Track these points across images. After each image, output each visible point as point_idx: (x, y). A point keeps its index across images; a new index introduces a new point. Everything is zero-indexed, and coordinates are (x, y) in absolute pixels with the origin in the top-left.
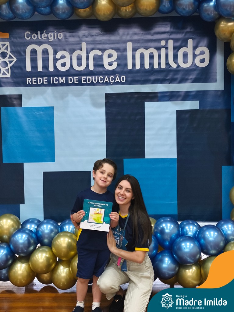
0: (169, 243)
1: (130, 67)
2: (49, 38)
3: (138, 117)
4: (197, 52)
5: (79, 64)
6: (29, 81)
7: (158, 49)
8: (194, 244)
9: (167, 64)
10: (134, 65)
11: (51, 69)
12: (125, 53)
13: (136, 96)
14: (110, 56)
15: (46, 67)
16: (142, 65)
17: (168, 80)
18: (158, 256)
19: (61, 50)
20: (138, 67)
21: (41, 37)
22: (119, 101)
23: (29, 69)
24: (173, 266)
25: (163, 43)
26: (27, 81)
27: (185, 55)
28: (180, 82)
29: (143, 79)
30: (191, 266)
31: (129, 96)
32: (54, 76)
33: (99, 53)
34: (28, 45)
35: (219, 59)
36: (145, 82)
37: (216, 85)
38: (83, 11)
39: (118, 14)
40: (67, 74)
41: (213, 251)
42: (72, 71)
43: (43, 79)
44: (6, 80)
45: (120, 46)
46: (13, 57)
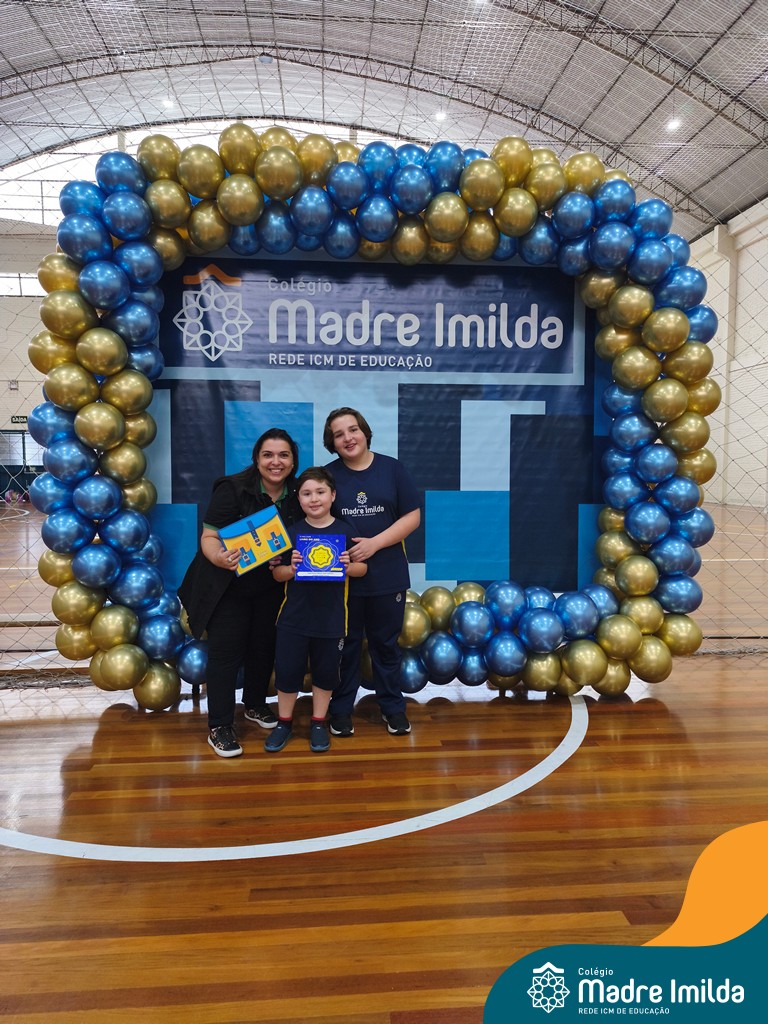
0: (511, 619)
1: (439, 343)
2: (310, 290)
3: (450, 424)
4: (545, 325)
5: (358, 336)
6: (274, 359)
7: (485, 317)
8: (555, 619)
9: (498, 340)
10: (446, 340)
11: (311, 340)
12: (432, 321)
13: (448, 390)
14: (408, 324)
15: (302, 336)
16: (459, 340)
17: (499, 366)
18: (494, 640)
19: (327, 311)
20: (452, 343)
21: (295, 287)
22: (421, 397)
23: (273, 339)
24: (519, 655)
25: (492, 308)
26: (271, 359)
27: (526, 327)
28: (517, 371)
29: (459, 363)
30: (546, 655)
31: (437, 390)
32: (314, 353)
33: (391, 318)
34: (273, 300)
35: (578, 337)
36: (462, 368)
37: (572, 377)
38: (376, 246)
39: (427, 257)
40: (337, 350)
41: (580, 632)
42: (346, 347)
43: (296, 357)
44: (236, 356)
45: (423, 308)
46: (248, 318)
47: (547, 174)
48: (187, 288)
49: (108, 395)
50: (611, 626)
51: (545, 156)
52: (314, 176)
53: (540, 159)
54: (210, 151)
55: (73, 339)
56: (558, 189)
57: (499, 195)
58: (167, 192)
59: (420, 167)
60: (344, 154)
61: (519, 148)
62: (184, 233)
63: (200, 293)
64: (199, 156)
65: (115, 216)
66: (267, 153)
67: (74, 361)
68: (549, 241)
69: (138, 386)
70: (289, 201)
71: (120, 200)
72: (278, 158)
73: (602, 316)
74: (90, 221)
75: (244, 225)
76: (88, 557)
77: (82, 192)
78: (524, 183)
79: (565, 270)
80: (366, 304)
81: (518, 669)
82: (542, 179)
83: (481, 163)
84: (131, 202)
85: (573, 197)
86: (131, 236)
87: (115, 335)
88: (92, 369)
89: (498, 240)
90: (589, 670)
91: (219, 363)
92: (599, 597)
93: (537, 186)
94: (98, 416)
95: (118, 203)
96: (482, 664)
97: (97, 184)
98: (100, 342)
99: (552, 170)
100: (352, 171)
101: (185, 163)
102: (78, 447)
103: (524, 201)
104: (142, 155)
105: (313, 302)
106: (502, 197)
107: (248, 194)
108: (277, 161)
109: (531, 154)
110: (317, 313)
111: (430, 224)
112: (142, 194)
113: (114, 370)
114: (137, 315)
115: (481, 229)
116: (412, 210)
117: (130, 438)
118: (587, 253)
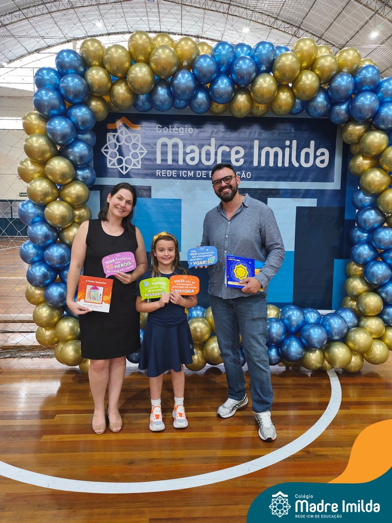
0: (295, 328)
1: (255, 164)
2: (180, 132)
4: (318, 153)
5: (208, 159)
6: (159, 173)
7: (283, 149)
8: (322, 330)
9: (290, 163)
10: (259, 162)
11: (181, 162)
12: (252, 150)
13: (260, 192)
14: (237, 152)
15: (175, 160)
16: (267, 162)
17: (290, 178)
18: (286, 341)
19: (190, 145)
20: (263, 164)
21: (172, 131)
23: (159, 162)
24: (300, 350)
25: (288, 143)
26: (157, 173)
27: (307, 154)
28: (300, 181)
29: (267, 176)
30: (316, 350)
31: (253, 192)
32: (183, 169)
33: (227, 149)
34: (159, 138)
35: (338, 161)
36: (268, 179)
37: (334, 185)
38: (221, 107)
39: (251, 113)
40: (195, 168)
41: (336, 338)
42: (201, 166)
43: (172, 172)
44: (137, 171)
45: (247, 143)
46: (144, 149)
47: (326, 61)
48: (109, 131)
49: (64, 196)
50: (354, 334)
51: (324, 50)
52: (185, 64)
53: (321, 52)
54: (123, 48)
55: (44, 163)
56: (332, 70)
57: (297, 74)
58: (97, 74)
59: (248, 57)
60: (203, 49)
61: (309, 45)
62: (107, 98)
63: (117, 134)
64: (116, 51)
65: (67, 89)
66: (157, 49)
67: (44, 176)
68: (325, 103)
69: (81, 191)
70: (169, 80)
71: (70, 79)
72: (164, 52)
73: (354, 149)
74: (52, 92)
75: (143, 94)
76: (53, 290)
77: (48, 74)
78: (311, 67)
79: (333, 121)
80: (213, 141)
81: (300, 358)
82: (323, 66)
83: (287, 54)
84: (77, 80)
85: (341, 76)
86: (76, 101)
87: (67, 161)
88: (54, 181)
89: (294, 103)
90: (341, 360)
91: (128, 176)
92: (347, 315)
93: (319, 69)
94: (58, 209)
95: (68, 81)
96: (278, 354)
97: (56, 69)
98: (59, 165)
99: (329, 58)
100: (208, 60)
101: (108, 56)
102: (47, 227)
103: (312, 78)
104: (83, 51)
105: (182, 139)
106: (298, 76)
107: (146, 75)
108: (164, 55)
109: (316, 48)
110: (185, 146)
111: (254, 93)
112: (83, 75)
113: (67, 182)
114: (80, 149)
115: (285, 96)
116: (243, 84)
117: (76, 221)
118: (348, 111)
